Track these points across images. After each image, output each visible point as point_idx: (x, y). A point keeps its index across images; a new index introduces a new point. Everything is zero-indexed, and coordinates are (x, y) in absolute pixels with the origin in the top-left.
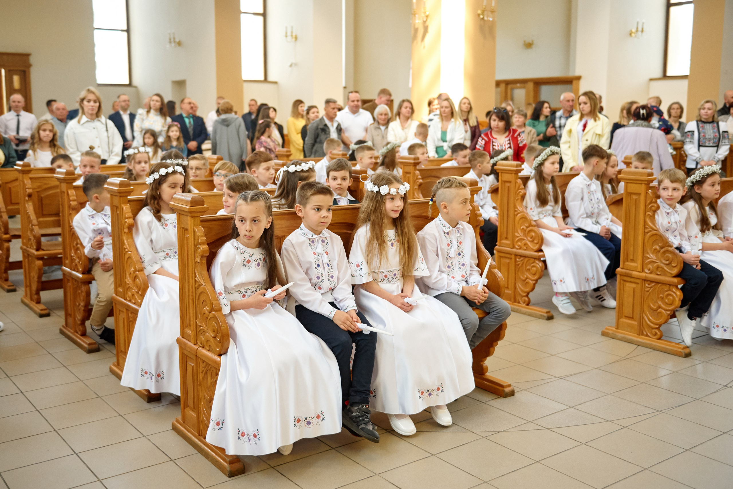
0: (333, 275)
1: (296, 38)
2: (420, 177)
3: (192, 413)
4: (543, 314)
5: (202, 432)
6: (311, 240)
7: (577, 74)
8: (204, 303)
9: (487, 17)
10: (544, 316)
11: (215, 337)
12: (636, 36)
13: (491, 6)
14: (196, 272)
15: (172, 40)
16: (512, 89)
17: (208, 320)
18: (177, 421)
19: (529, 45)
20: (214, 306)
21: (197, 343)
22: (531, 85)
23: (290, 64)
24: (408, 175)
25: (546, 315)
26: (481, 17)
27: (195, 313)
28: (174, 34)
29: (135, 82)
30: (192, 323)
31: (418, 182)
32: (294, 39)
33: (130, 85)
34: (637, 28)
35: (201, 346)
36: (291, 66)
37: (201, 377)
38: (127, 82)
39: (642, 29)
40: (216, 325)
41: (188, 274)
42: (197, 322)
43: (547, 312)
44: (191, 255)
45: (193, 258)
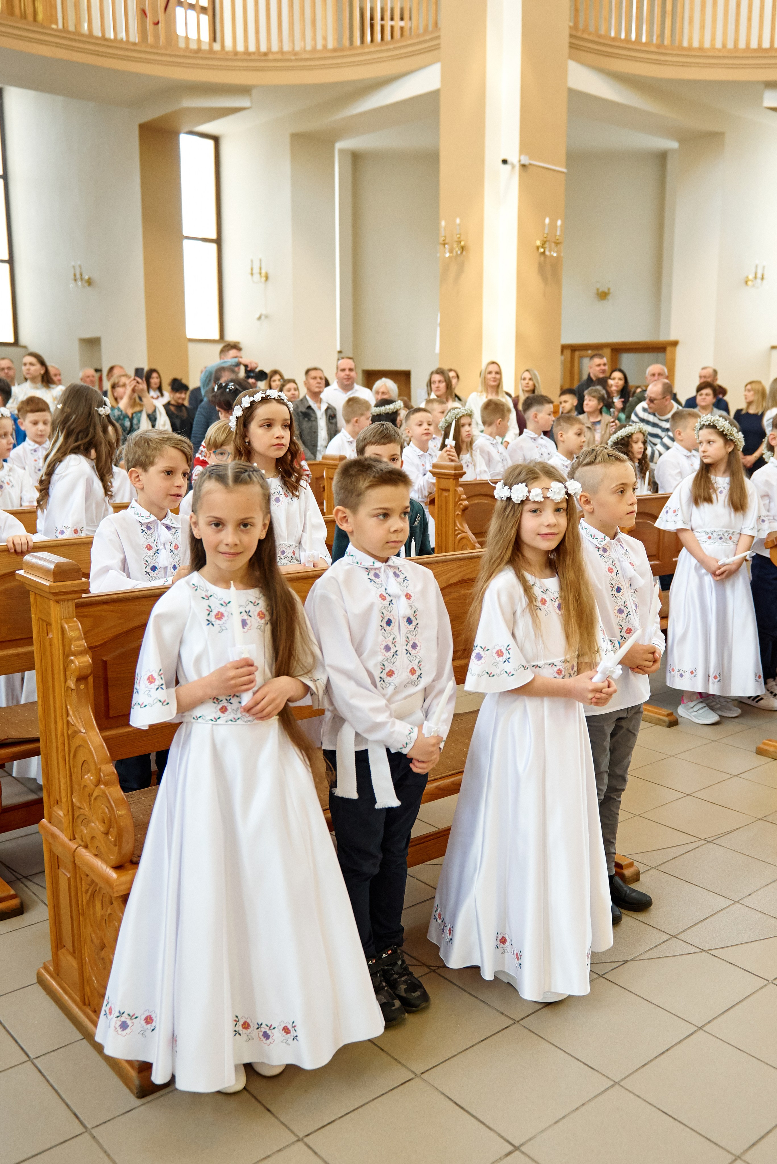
0: (416, 642)
1: (267, 278)
2: (464, 497)
3: (70, 958)
4: (661, 717)
5: (89, 999)
6: (372, 572)
7: (672, 338)
8: (85, 765)
9: (550, 251)
10: (664, 721)
11: (107, 834)
12: (753, 286)
13: (556, 236)
14: (69, 707)
15: (78, 276)
16: (581, 357)
17: (93, 798)
18: (46, 968)
19: (603, 295)
20: (102, 775)
21: (75, 839)
22: (607, 352)
23: (258, 316)
24: (445, 494)
25: (666, 719)
26: (542, 250)
27: (68, 782)
28: (80, 266)
29: (24, 339)
30: (64, 800)
31: (461, 504)
32: (263, 279)
33: (16, 343)
34: (756, 274)
35: (82, 844)
36: (259, 318)
37: (85, 901)
38: (11, 340)
39: (763, 275)
40: (107, 810)
41: (55, 707)
42: (74, 800)
43: (668, 715)
44: (59, 673)
45: (62, 678)
